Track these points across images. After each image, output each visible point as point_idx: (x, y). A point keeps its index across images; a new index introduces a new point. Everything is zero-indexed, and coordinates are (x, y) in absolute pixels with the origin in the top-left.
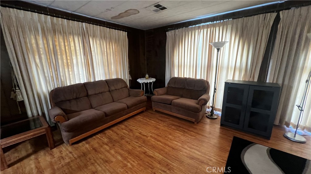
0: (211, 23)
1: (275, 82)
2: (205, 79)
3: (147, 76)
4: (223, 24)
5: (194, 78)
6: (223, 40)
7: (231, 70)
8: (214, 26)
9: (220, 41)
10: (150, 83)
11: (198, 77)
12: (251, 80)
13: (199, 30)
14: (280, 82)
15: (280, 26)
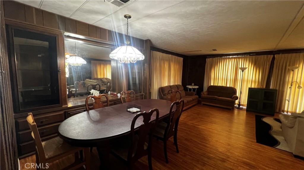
0: (236, 56)
1: (275, 88)
2: (233, 87)
3: (193, 84)
4: (244, 58)
5: (225, 86)
6: (244, 67)
7: (249, 83)
8: (239, 58)
9: (242, 67)
10: (195, 89)
11: (228, 86)
12: (262, 87)
13: (229, 60)
14: (278, 89)
15: (275, 61)
